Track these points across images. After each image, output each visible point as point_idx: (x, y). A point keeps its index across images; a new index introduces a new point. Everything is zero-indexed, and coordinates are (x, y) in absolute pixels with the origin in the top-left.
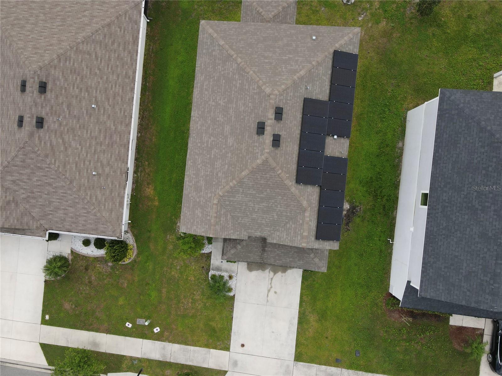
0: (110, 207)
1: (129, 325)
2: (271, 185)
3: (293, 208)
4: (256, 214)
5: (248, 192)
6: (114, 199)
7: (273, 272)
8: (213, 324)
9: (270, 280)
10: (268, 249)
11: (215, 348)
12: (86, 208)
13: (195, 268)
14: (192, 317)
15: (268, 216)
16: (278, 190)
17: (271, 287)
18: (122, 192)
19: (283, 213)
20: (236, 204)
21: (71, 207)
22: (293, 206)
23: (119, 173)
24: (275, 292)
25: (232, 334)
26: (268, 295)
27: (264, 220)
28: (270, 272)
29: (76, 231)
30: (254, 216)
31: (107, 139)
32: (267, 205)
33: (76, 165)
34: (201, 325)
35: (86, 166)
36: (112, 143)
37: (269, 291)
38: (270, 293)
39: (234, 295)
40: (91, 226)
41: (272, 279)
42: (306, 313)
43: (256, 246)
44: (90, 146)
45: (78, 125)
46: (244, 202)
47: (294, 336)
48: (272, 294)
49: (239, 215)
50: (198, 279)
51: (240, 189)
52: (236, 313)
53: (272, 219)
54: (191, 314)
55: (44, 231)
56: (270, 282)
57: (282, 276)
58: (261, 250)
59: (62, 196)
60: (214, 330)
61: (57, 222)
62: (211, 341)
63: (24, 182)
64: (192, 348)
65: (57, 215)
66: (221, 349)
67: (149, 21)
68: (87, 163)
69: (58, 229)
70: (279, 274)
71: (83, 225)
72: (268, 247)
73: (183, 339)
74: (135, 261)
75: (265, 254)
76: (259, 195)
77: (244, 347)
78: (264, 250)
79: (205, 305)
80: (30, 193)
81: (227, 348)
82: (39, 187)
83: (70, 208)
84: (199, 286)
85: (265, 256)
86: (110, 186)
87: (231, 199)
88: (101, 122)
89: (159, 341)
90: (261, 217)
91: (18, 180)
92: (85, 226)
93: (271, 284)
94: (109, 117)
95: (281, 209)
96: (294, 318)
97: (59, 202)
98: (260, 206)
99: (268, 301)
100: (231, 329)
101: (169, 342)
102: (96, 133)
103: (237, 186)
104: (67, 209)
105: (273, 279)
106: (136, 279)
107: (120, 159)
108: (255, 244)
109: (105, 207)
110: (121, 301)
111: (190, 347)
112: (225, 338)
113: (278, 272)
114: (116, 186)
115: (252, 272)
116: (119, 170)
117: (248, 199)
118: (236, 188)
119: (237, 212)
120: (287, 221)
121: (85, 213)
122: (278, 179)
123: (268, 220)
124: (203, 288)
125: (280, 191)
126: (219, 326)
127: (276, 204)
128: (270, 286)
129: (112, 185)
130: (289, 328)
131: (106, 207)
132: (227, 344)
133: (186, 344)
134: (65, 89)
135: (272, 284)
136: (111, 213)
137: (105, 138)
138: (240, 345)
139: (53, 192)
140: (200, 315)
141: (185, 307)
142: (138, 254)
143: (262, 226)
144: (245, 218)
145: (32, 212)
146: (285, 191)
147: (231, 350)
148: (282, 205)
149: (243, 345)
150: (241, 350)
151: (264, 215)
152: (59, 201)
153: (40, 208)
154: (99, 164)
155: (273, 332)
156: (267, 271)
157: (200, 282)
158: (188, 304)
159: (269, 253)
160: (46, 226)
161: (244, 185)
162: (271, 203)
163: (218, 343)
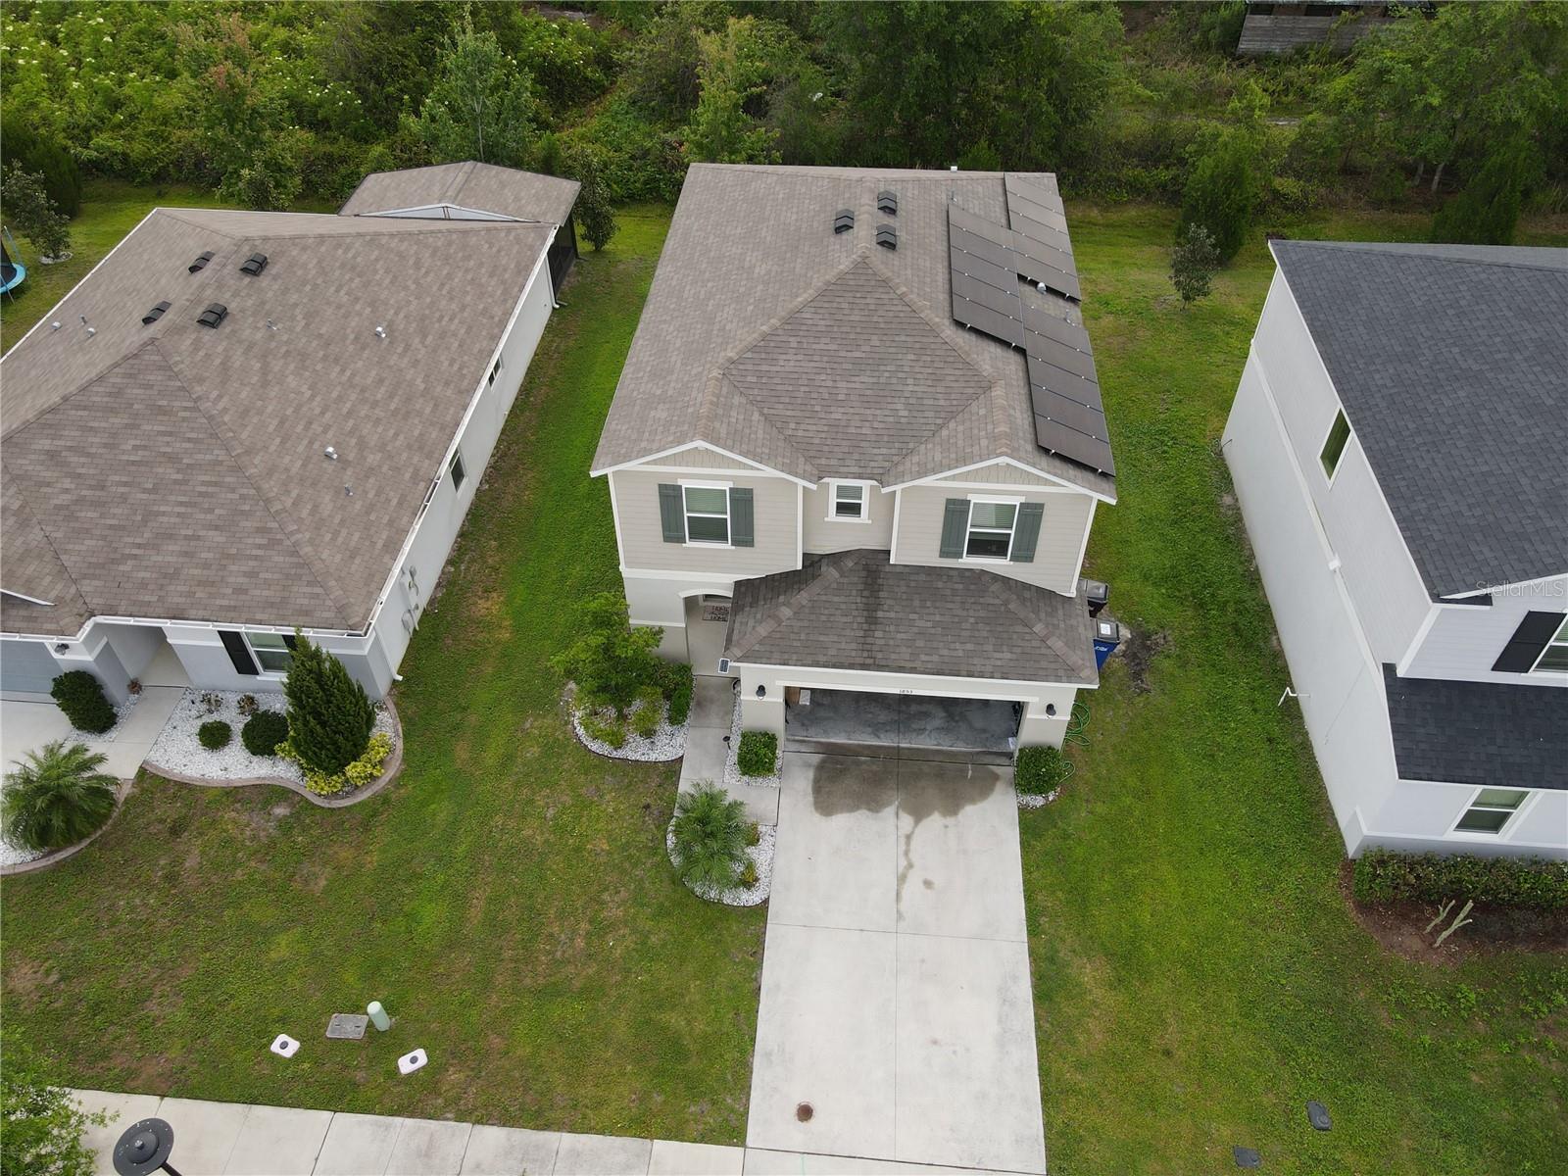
0: (353, 544)
1: (285, 1046)
2: (882, 326)
3: (953, 384)
4: (842, 410)
5: (815, 346)
6: (373, 529)
7: (910, 813)
8: (674, 1020)
9: (903, 840)
10: (887, 615)
11: (676, 1133)
12: (269, 530)
13: (616, 811)
14: (587, 993)
15: (878, 412)
16: (903, 338)
17: (910, 866)
18: (405, 519)
19: (925, 402)
20: (776, 381)
21: (217, 528)
22: (953, 378)
23: (407, 476)
24: (928, 884)
25: (757, 1063)
26: (898, 894)
27: (867, 424)
28: (901, 813)
29: (201, 613)
30: (837, 415)
31: (396, 400)
32: (875, 380)
33: (282, 422)
34: (621, 1030)
35: (310, 434)
36: (408, 412)
37: (902, 879)
38: (906, 886)
39: (766, 901)
40: (266, 593)
41: (908, 837)
42: (1061, 955)
43: (843, 606)
44: (340, 399)
45: (321, 353)
46: (804, 376)
47: (1027, 1055)
48: (913, 885)
49: (789, 413)
50: (625, 847)
51: (791, 339)
52: (773, 972)
53: (891, 419)
54: (578, 984)
55: (81, 616)
56: (903, 847)
57: (946, 827)
58: (863, 620)
59: (201, 494)
60: (676, 1049)
61: (143, 585)
62: (660, 1099)
63: (89, 455)
64: (565, 1141)
65: (154, 558)
66: (703, 1139)
67: (558, 306)
68: (316, 427)
69: (134, 609)
70: (935, 821)
71: (239, 591)
72: (886, 607)
73: (528, 1099)
74: (384, 799)
75: (878, 634)
76: (849, 354)
77: (813, 1121)
78: (872, 621)
79: (644, 943)
80: (91, 487)
81: (732, 1132)
82: (133, 468)
83: (211, 533)
84: (623, 872)
85: (878, 642)
86: (371, 495)
87: (764, 368)
88: (390, 367)
89: (412, 1116)
90: (857, 417)
91: (70, 448)
92: (245, 591)
93: (906, 853)
94: (415, 363)
95: (916, 388)
96: (1015, 978)
97: (179, 515)
98: (853, 385)
99: (900, 916)
100: (753, 1040)
101: (460, 1118)
102: (369, 381)
103: (780, 332)
104: (198, 538)
105: (915, 837)
106: (374, 859)
107: (421, 448)
108: (842, 599)
109: (334, 539)
110: (282, 947)
111: (557, 1135)
112: (725, 1080)
113: (929, 815)
114: (388, 500)
115: (833, 817)
116: (411, 470)
117: (813, 364)
118: (778, 338)
119: (781, 406)
120: (939, 421)
121: (260, 547)
122: (900, 308)
123: (882, 425)
124: (642, 879)
125: (908, 339)
126: (700, 1027)
127: (900, 375)
128: (903, 863)
129: (378, 494)
130: (1000, 1021)
131: (340, 540)
132: (733, 1111)
133: (540, 1120)
134: (315, 286)
135: (911, 855)
136: (352, 557)
137: (391, 397)
138: (794, 1110)
139: (176, 482)
140: (617, 985)
141: (559, 954)
142: (403, 774)
143: (863, 444)
144: (807, 421)
145: (66, 551)
146: (925, 340)
147: (750, 1140)
148: (919, 376)
149: (805, 1113)
150: (798, 1134)
151: (868, 412)
152: (182, 510)
153: (104, 538)
154: (353, 441)
155: (935, 1042)
156: (889, 812)
157: (630, 857)
158: (572, 940)
159: (892, 628)
160: (95, 602)
161: (804, 328)
162: (887, 374)
163: (693, 1109)
